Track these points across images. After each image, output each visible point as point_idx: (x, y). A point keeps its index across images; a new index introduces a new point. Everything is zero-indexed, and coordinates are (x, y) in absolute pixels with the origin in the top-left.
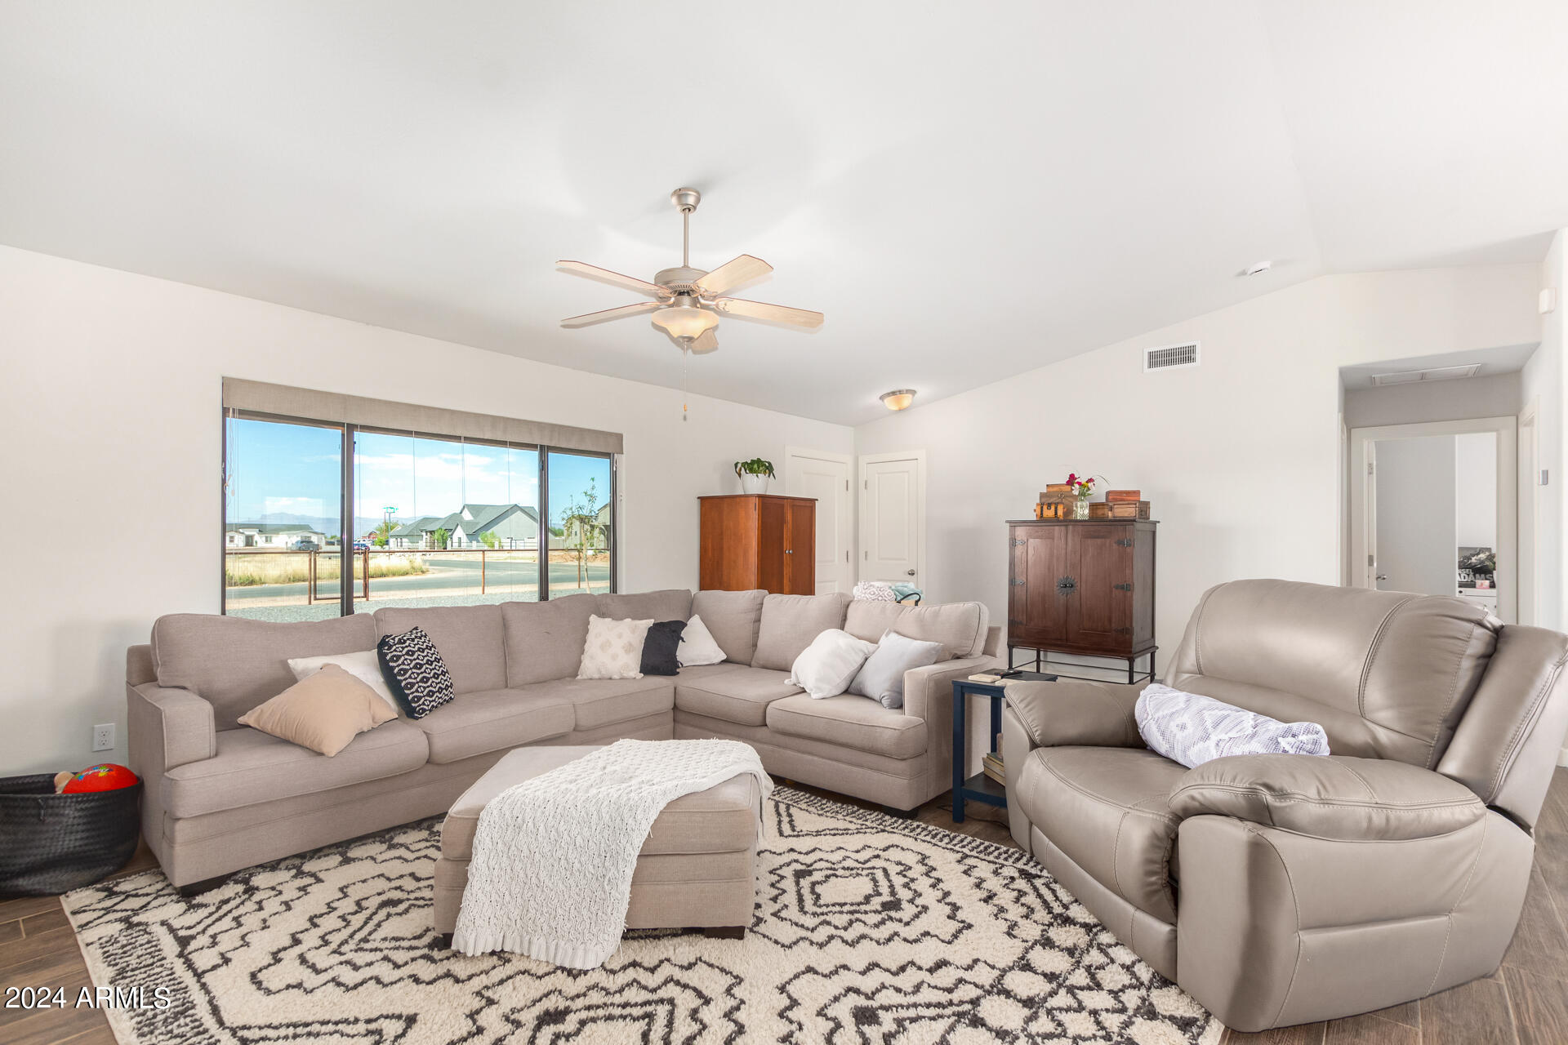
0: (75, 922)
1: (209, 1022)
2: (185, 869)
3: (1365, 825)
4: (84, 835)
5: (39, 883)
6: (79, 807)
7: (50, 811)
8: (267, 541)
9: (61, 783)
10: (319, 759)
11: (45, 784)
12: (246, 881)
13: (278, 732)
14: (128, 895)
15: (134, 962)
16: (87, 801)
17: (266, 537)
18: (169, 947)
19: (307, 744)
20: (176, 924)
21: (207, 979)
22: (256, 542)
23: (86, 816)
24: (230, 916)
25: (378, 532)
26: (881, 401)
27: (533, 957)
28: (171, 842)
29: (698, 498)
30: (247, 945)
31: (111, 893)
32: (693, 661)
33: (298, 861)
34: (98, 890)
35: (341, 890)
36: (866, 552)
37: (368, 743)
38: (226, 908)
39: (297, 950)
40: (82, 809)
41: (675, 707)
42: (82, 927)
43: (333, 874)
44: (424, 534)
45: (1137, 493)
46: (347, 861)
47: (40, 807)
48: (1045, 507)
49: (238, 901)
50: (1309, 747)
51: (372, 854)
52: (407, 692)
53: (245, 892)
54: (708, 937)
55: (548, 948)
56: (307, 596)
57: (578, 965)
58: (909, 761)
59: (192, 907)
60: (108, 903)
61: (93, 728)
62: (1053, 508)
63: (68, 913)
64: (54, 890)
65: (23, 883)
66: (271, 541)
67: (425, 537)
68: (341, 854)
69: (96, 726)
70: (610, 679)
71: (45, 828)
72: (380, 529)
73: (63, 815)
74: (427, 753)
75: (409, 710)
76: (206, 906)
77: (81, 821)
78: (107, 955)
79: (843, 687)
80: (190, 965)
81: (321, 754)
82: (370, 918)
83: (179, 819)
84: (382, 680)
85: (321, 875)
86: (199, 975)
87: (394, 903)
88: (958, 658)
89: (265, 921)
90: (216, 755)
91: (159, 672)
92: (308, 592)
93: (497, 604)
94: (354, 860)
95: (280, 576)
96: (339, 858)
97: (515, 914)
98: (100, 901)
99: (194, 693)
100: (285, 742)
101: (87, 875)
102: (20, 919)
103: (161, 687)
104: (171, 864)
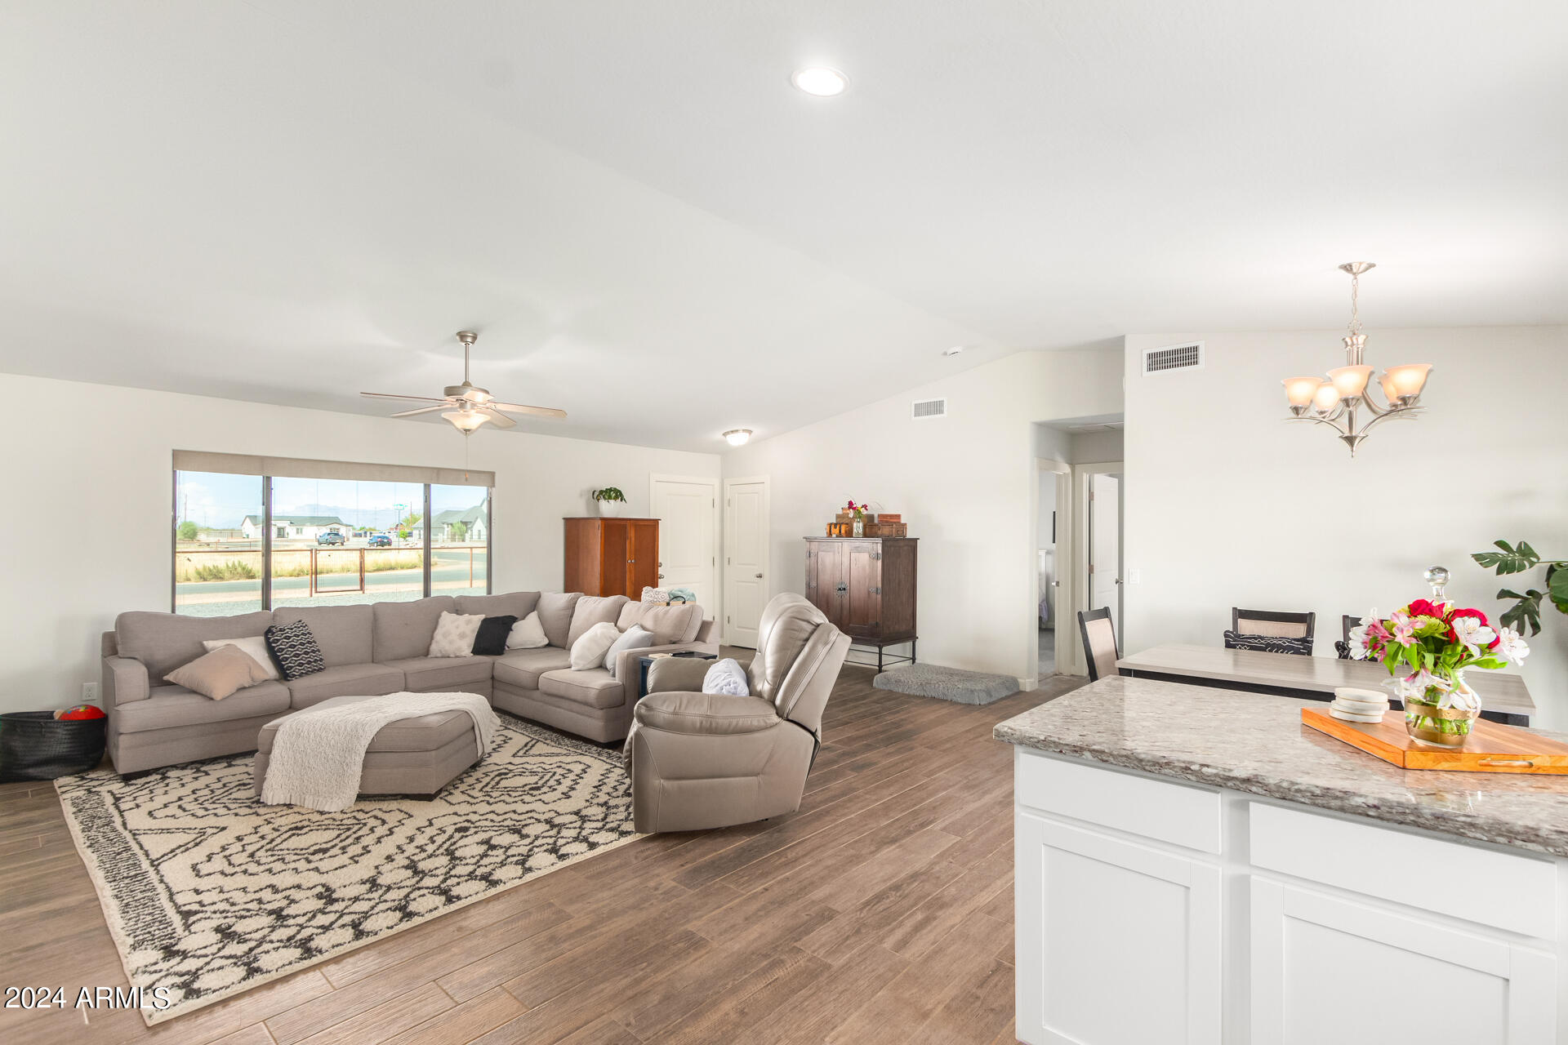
0: (59, 791)
1: (120, 828)
2: (124, 765)
3: (698, 725)
4: (69, 745)
5: (41, 772)
6: (67, 728)
7: (48, 730)
8: (297, 533)
9: (57, 716)
10: (211, 701)
11: (49, 715)
12: (163, 774)
13: (187, 685)
14: (92, 780)
15: (87, 806)
16: (71, 725)
17: (298, 529)
18: (109, 800)
19: (204, 693)
20: (116, 792)
21: (124, 813)
22: (288, 534)
23: (70, 734)
24: (148, 789)
25: (405, 524)
26: (723, 437)
27: (306, 806)
28: (117, 747)
29: (564, 519)
30: (153, 801)
31: (83, 778)
32: (522, 645)
33: (199, 764)
34: (76, 777)
35: (218, 779)
36: (729, 559)
37: (246, 694)
38: (146, 786)
39: (179, 803)
40: (67, 730)
41: (493, 678)
42: (63, 793)
43: (218, 771)
44: (445, 526)
45: (898, 516)
46: (230, 766)
47: (42, 727)
48: (833, 527)
49: (156, 782)
50: (732, 691)
51: (247, 763)
52: (283, 663)
53: (161, 779)
54: (411, 800)
55: (314, 801)
56: (309, 589)
57: (326, 810)
58: (604, 710)
59: (127, 785)
60: (80, 783)
61: (82, 686)
62: (838, 527)
63: (56, 787)
64: (50, 777)
65: (32, 771)
66: (301, 532)
67: (446, 529)
68: (227, 762)
69: (85, 684)
70: (449, 657)
71: (45, 740)
72: (407, 520)
73: (56, 733)
74: (289, 700)
75: (284, 675)
76: (136, 785)
77: (67, 737)
78: (73, 804)
79: (596, 663)
80: (118, 808)
81: (212, 699)
82: (227, 791)
83: (122, 734)
84: (267, 655)
85: (210, 772)
86: (121, 812)
87: (244, 785)
88: (674, 643)
89: (166, 791)
90: (149, 698)
91: (119, 648)
92: (310, 586)
93: (371, 604)
94: (234, 765)
95: (295, 570)
96: (226, 764)
97: (297, 783)
98: (76, 782)
99: (141, 662)
100: (193, 692)
101: (70, 770)
102: (29, 790)
103: (120, 658)
104: (117, 760)
